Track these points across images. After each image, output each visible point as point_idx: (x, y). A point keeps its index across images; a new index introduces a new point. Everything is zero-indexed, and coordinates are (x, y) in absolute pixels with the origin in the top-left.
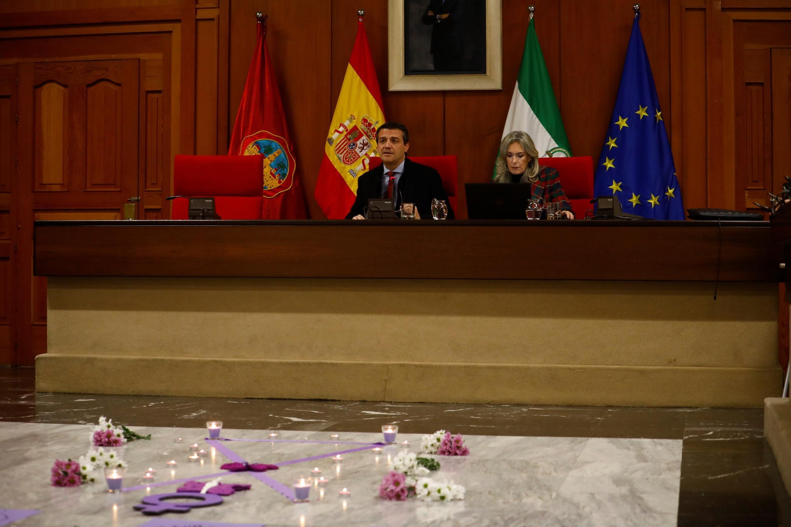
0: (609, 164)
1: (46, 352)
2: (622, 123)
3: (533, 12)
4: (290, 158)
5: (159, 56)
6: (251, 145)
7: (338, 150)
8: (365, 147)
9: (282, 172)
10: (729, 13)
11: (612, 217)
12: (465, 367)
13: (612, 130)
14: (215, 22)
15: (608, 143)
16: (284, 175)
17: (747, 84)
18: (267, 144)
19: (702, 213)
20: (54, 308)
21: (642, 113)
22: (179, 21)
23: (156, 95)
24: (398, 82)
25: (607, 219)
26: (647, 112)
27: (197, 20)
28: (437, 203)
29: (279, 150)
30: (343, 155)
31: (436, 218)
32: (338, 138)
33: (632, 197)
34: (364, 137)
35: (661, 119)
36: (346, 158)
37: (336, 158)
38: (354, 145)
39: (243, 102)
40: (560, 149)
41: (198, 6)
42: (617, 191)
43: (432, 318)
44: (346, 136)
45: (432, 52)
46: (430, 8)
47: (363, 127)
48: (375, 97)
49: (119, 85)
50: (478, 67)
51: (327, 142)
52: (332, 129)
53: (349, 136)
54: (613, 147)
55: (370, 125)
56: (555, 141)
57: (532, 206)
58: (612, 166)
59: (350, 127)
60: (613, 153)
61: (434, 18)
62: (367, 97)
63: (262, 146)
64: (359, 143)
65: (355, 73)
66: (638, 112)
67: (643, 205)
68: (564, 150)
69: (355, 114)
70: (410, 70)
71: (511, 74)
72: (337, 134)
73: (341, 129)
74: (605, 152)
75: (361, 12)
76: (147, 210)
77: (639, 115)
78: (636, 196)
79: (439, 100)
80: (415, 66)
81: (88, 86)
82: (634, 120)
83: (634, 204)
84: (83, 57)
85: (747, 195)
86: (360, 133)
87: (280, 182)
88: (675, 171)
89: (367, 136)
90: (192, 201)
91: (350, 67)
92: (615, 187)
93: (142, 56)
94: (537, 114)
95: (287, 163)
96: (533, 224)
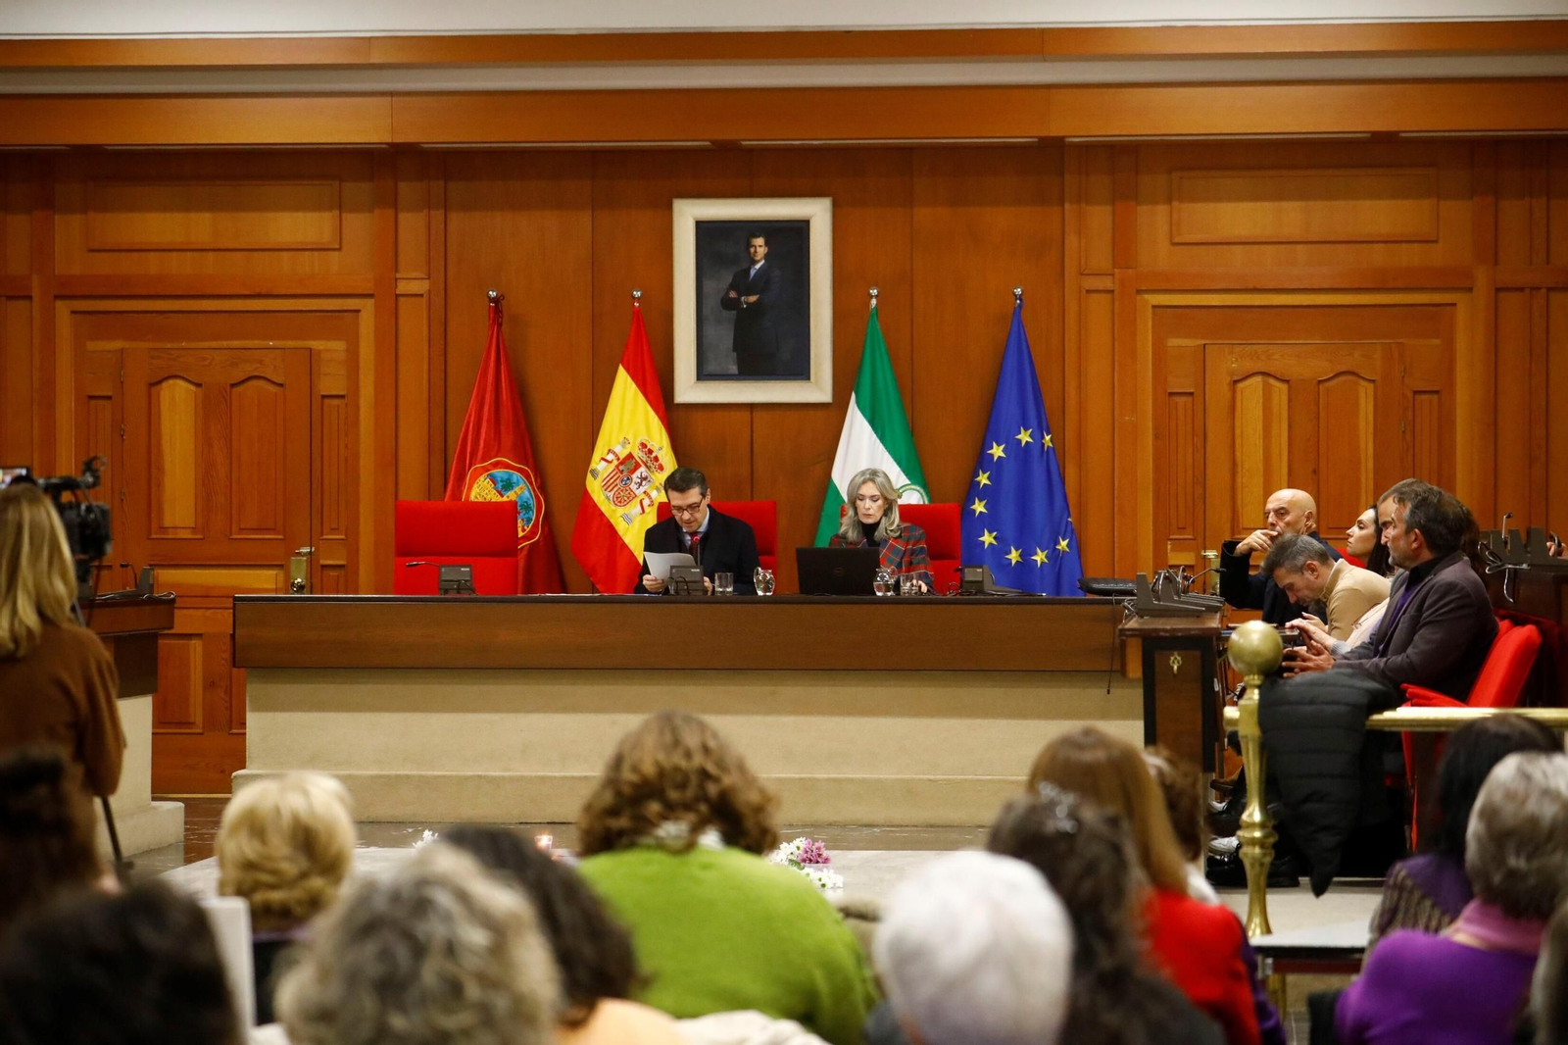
0: (979, 507)
1: (244, 767)
2: (997, 451)
3: (876, 296)
4: (537, 496)
5: (339, 346)
6: (482, 478)
7: (606, 487)
8: (644, 483)
9: (527, 516)
10: (1146, 296)
11: (981, 591)
12: (801, 779)
13: (982, 461)
14: (424, 300)
15: (978, 479)
16: (529, 520)
17: (1171, 394)
18: (505, 477)
19: (1095, 586)
20: (257, 709)
21: (1025, 437)
22: (371, 296)
23: (336, 402)
24: (688, 389)
25: (976, 595)
26: (1031, 436)
27: (397, 296)
28: (762, 574)
29: (522, 485)
30: (612, 493)
31: (760, 593)
32: (605, 469)
33: (1010, 552)
34: (643, 469)
35: (1051, 445)
36: (617, 498)
37: (603, 497)
38: (628, 479)
39: (470, 416)
40: (913, 487)
41: (398, 276)
42: (991, 544)
43: (758, 718)
44: (617, 467)
45: (735, 348)
46: (732, 287)
47: (641, 454)
48: (657, 412)
49: (281, 385)
50: (799, 370)
51: (589, 476)
52: (596, 456)
53: (621, 468)
54: (985, 484)
55: (650, 452)
56: (906, 475)
57: (882, 577)
58: (984, 510)
59: (623, 455)
60: (984, 493)
61: (737, 301)
62: (647, 413)
63: (499, 479)
64: (635, 477)
65: (629, 379)
66: (1019, 437)
67: (1026, 562)
68: (918, 488)
69: (630, 438)
70: (703, 375)
71: (846, 381)
72: (603, 463)
73: (610, 457)
74: (972, 491)
75: (637, 294)
76: (323, 566)
77: (1020, 441)
78: (1017, 550)
79: (746, 415)
80: (711, 368)
81: (233, 385)
82: (1013, 446)
83: (1013, 562)
84: (225, 344)
85: (1169, 547)
86: (637, 462)
87: (524, 530)
88: (1069, 516)
89: (647, 467)
90: (443, 570)
91: (621, 370)
92: (988, 539)
93: (315, 344)
94: (882, 439)
95: (533, 503)
96: (884, 601)
